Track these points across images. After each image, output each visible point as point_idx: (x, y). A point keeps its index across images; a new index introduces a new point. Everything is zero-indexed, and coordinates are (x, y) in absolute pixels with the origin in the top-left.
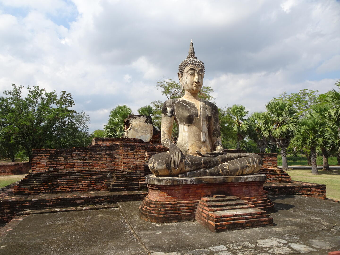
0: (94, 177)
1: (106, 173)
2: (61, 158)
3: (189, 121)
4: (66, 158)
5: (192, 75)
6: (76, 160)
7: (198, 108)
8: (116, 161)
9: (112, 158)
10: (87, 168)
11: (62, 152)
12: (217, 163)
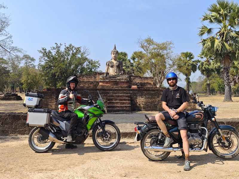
0: (90, 83)
1: (93, 82)
2: (81, 77)
3: (112, 67)
4: (82, 77)
5: (114, 54)
6: (85, 78)
7: (114, 63)
8: (96, 79)
9: (95, 78)
10: (88, 80)
11: (81, 76)
12: (116, 77)
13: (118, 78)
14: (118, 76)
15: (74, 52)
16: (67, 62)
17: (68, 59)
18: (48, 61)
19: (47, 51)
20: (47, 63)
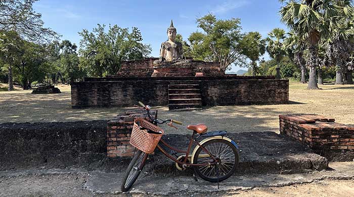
0: (142, 70)
1: (146, 69)
3: (169, 49)
9: (148, 64)
10: (139, 67)
12: (175, 62)
13: (177, 63)
14: (177, 62)
15: (120, 35)
16: (112, 47)
17: (113, 43)
18: (90, 45)
19: (89, 33)
20: (89, 48)
